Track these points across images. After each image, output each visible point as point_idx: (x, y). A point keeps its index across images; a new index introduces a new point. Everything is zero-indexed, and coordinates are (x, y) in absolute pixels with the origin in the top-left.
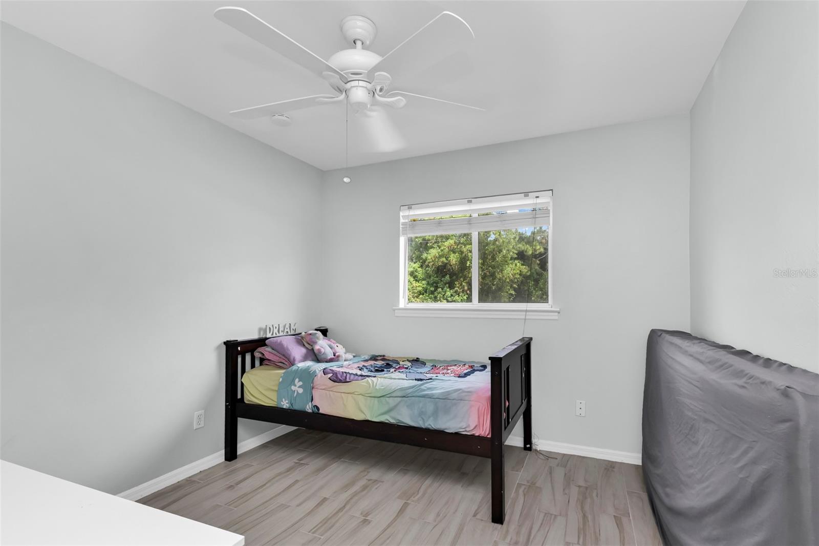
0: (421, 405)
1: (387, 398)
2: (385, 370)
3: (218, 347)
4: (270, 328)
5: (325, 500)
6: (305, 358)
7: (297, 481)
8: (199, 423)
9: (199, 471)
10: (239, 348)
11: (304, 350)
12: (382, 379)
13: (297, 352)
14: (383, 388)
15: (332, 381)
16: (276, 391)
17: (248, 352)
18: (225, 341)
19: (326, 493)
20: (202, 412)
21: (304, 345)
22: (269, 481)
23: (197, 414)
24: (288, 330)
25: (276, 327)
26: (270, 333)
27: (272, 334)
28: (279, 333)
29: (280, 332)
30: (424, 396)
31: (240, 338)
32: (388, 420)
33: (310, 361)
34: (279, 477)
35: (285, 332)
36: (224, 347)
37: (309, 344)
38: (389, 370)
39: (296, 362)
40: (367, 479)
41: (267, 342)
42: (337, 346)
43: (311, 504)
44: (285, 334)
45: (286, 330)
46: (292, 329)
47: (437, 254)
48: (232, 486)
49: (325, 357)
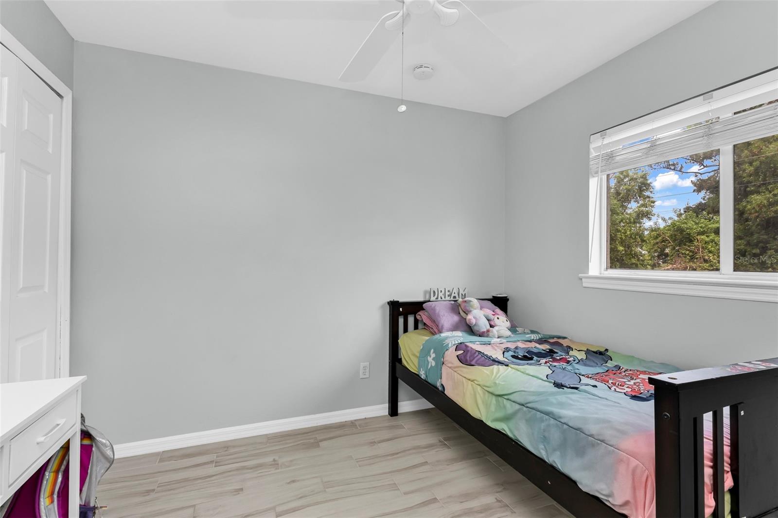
0: (543, 425)
1: (505, 400)
2: (535, 358)
3: (383, 306)
4: (434, 292)
5: (435, 500)
6: (455, 328)
7: (426, 463)
8: (364, 373)
9: (364, 418)
10: (401, 309)
11: (456, 318)
12: (514, 370)
13: (447, 319)
14: (503, 383)
15: (459, 359)
16: (417, 357)
17: (411, 314)
18: (389, 301)
19: (440, 494)
20: (367, 364)
21: (459, 313)
22: (404, 451)
23: (362, 365)
24: (456, 295)
25: (441, 291)
26: (434, 296)
27: (437, 298)
28: (445, 298)
29: (447, 296)
30: (547, 413)
31: (402, 299)
32: (505, 431)
33: (461, 331)
34: (414, 451)
35: (452, 297)
36: (388, 307)
37: (465, 312)
38: (539, 359)
39: (443, 331)
40: (496, 499)
41: (424, 305)
42: (498, 318)
43: (418, 498)
44: (452, 299)
45: (453, 295)
46: (460, 295)
47: (765, 202)
48: (375, 442)
49: (478, 329)
